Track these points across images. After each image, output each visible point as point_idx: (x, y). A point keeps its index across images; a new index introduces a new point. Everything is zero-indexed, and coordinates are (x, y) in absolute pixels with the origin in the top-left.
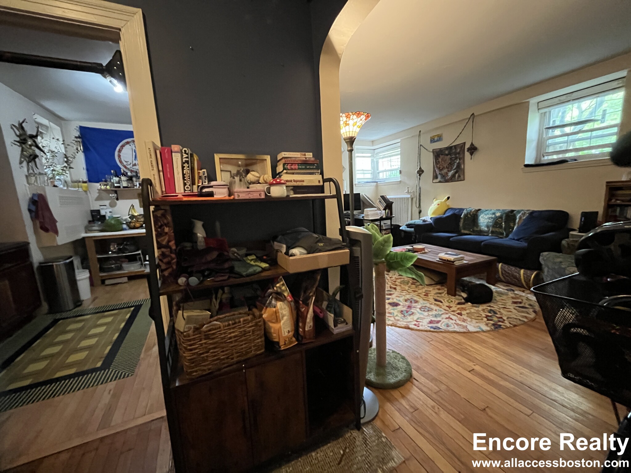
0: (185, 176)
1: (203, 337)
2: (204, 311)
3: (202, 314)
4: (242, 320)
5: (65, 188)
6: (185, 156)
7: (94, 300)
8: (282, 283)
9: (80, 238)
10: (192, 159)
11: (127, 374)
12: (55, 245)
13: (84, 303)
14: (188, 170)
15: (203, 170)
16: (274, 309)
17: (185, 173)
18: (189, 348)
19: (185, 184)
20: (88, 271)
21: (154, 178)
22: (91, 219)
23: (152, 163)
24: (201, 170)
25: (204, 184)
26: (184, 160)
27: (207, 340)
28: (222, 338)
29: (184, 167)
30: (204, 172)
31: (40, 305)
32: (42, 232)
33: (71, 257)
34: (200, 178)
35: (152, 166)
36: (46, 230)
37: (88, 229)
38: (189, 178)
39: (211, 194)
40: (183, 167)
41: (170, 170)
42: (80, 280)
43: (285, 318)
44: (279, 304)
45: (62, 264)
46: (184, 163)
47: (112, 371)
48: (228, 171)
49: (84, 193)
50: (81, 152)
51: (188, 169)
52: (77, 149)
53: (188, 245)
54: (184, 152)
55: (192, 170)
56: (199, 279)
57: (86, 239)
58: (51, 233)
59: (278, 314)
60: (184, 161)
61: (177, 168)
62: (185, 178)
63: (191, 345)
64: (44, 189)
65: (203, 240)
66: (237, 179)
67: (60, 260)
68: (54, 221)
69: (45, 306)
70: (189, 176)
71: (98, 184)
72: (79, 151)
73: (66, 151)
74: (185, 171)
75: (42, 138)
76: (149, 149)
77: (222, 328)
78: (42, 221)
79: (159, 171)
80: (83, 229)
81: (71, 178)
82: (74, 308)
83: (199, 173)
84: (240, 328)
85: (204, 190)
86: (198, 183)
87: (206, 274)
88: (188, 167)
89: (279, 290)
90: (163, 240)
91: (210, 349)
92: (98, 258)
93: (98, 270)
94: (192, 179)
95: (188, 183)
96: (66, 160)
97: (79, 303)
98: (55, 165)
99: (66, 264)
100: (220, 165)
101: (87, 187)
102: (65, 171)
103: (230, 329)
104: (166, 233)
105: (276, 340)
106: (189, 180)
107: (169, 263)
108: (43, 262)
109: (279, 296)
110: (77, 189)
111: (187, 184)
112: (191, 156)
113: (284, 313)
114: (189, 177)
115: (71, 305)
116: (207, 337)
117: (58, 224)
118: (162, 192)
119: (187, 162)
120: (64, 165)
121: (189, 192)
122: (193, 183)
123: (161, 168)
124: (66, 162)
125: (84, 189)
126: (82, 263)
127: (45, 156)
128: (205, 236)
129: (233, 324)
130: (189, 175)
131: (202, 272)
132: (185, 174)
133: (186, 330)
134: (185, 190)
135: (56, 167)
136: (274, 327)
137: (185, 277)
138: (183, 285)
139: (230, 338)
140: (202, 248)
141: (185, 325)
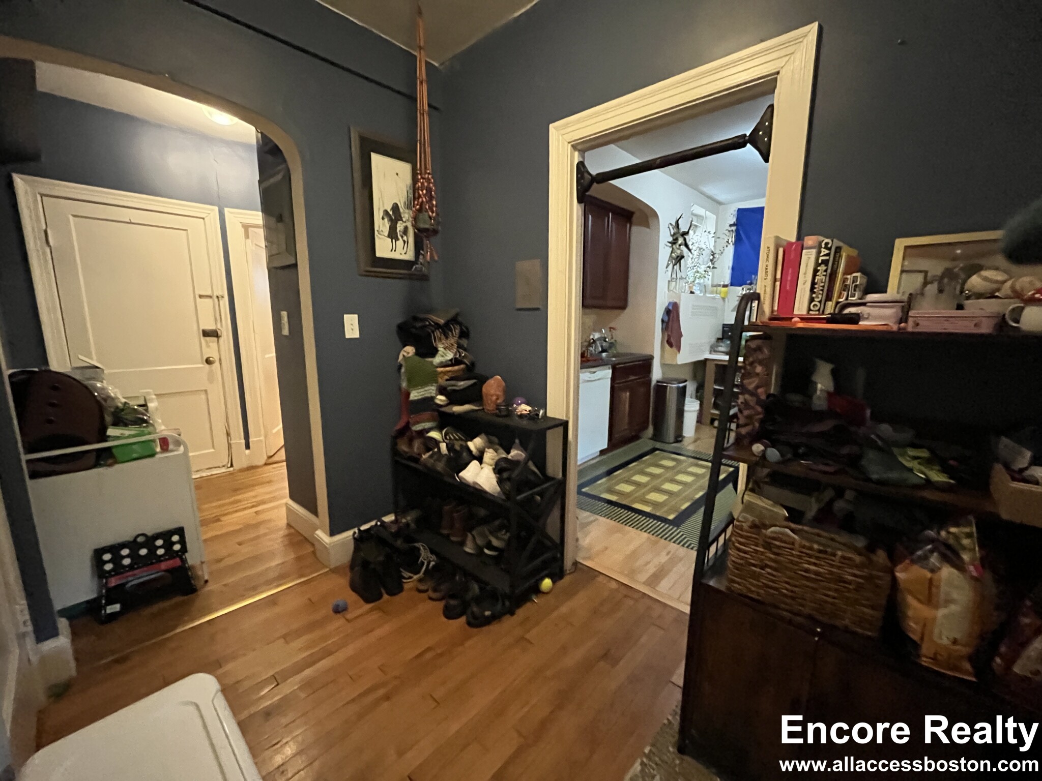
0: (816, 286)
1: (761, 542)
2: (779, 507)
3: (772, 509)
4: (839, 553)
5: (702, 295)
6: (824, 251)
7: (695, 441)
8: (967, 530)
9: (702, 358)
10: (838, 256)
11: (693, 545)
12: (674, 363)
13: (685, 440)
14: (823, 275)
15: (855, 275)
16: (929, 575)
17: (816, 281)
18: (737, 545)
19: (812, 300)
20: (699, 402)
21: (765, 291)
22: (720, 336)
23: (767, 269)
24: (851, 274)
25: (850, 299)
26: (821, 258)
27: (766, 551)
28: (791, 562)
29: (818, 271)
30: (857, 277)
31: (646, 428)
32: (667, 346)
33: (686, 381)
34: (845, 287)
35: (766, 272)
36: (671, 345)
37: (713, 350)
38: (822, 290)
39: (854, 319)
40: (815, 272)
41: (792, 278)
42: (688, 411)
43: (953, 608)
44: (947, 572)
45: (675, 387)
46: (820, 265)
47: (680, 532)
48: (920, 272)
49: (721, 301)
50: (731, 244)
51: (825, 273)
52: (728, 242)
53: (795, 399)
54: (823, 246)
55: (832, 277)
56: (782, 455)
57: (708, 363)
58: (674, 349)
59: (934, 590)
60: (820, 262)
61: (805, 274)
62: (815, 290)
63: (740, 543)
64: (679, 298)
65: (825, 395)
66: (932, 289)
67: (673, 382)
68: (680, 335)
69: (650, 431)
70: (823, 287)
71: (740, 288)
72: (729, 244)
73: (714, 246)
74: (817, 277)
75: (695, 233)
76: (768, 248)
77: (797, 546)
78: (670, 333)
79: (775, 280)
80: (708, 348)
81: (713, 280)
82: (674, 442)
83: (845, 280)
84: (832, 566)
85: (847, 311)
86: (839, 297)
87: (801, 451)
88: (826, 271)
89: (951, 541)
90: (750, 383)
91: (767, 566)
92: (715, 389)
93: (712, 405)
94: (828, 290)
95: (818, 298)
96: (712, 257)
97: (680, 439)
98: (699, 266)
99: (678, 388)
100: (904, 259)
101: (727, 293)
102: (707, 272)
103: (810, 556)
104: (758, 374)
105: (915, 637)
106: (821, 292)
107: (749, 417)
108: (661, 380)
109: (951, 555)
110: (715, 295)
111: (815, 300)
112: (836, 252)
113: (955, 595)
114: (821, 288)
115: (672, 439)
116: (768, 546)
117: (682, 339)
118: (772, 311)
119: (825, 262)
120: (708, 265)
121: (817, 313)
122: (829, 298)
123: (779, 276)
124: (711, 260)
125: (723, 295)
126: (697, 391)
127: (691, 256)
128: (831, 389)
129: (820, 551)
130: (822, 284)
131: (795, 447)
132: (816, 284)
133: (740, 519)
134: (809, 310)
135: (700, 268)
136: (915, 608)
137: (762, 444)
138: (756, 454)
139: (807, 571)
140: (818, 408)
141: (741, 512)
